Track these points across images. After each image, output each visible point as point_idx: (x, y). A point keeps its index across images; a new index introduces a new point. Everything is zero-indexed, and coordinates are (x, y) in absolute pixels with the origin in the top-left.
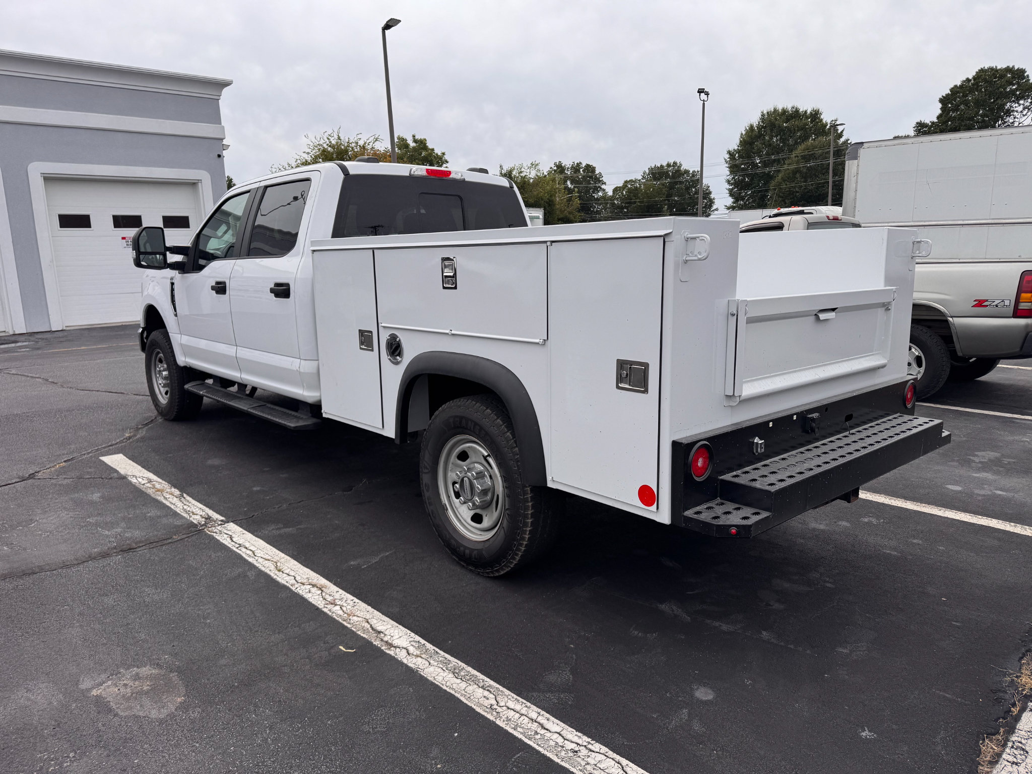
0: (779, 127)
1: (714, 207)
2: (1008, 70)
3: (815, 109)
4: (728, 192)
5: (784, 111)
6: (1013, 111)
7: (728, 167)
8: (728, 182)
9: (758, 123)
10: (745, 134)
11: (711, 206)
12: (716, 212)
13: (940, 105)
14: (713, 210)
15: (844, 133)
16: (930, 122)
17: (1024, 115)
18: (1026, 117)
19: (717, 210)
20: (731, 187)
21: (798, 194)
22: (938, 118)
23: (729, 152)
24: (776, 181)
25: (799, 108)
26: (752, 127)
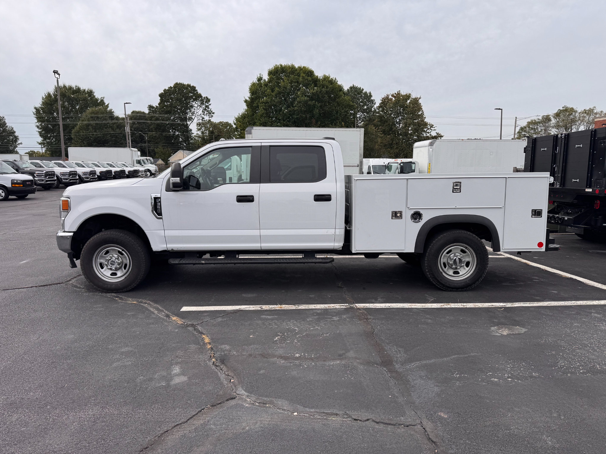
0: (69, 97)
1: (19, 142)
2: (189, 86)
3: (90, 89)
4: (38, 133)
5: (70, 88)
6: (194, 106)
7: (36, 117)
8: (38, 127)
9: (53, 93)
10: (45, 98)
11: (16, 141)
12: (21, 146)
13: (160, 98)
14: (18, 144)
15: (109, 105)
16: (156, 106)
17: (198, 109)
18: (199, 110)
19: (21, 143)
20: (40, 130)
21: (92, 138)
22: (159, 104)
23: (35, 108)
24: (75, 129)
25: (80, 87)
26: (49, 94)
